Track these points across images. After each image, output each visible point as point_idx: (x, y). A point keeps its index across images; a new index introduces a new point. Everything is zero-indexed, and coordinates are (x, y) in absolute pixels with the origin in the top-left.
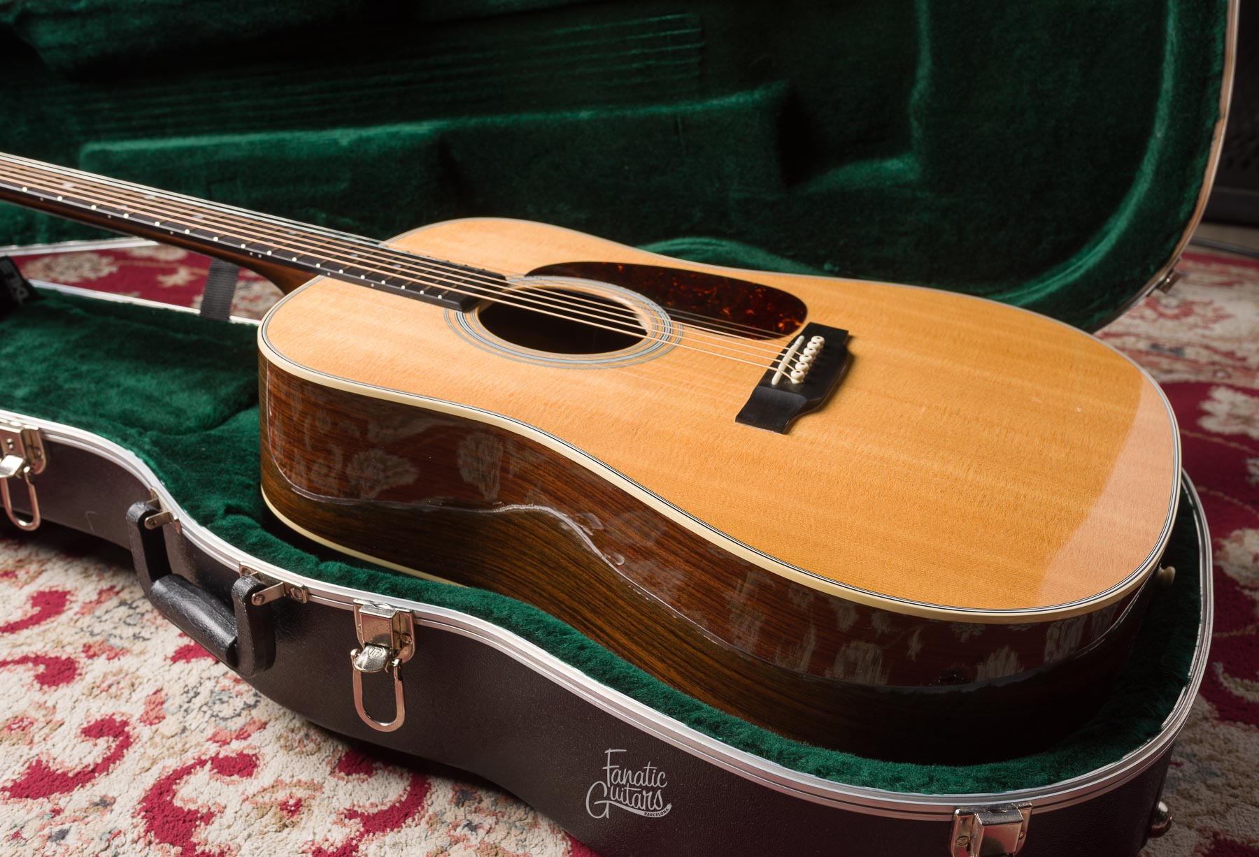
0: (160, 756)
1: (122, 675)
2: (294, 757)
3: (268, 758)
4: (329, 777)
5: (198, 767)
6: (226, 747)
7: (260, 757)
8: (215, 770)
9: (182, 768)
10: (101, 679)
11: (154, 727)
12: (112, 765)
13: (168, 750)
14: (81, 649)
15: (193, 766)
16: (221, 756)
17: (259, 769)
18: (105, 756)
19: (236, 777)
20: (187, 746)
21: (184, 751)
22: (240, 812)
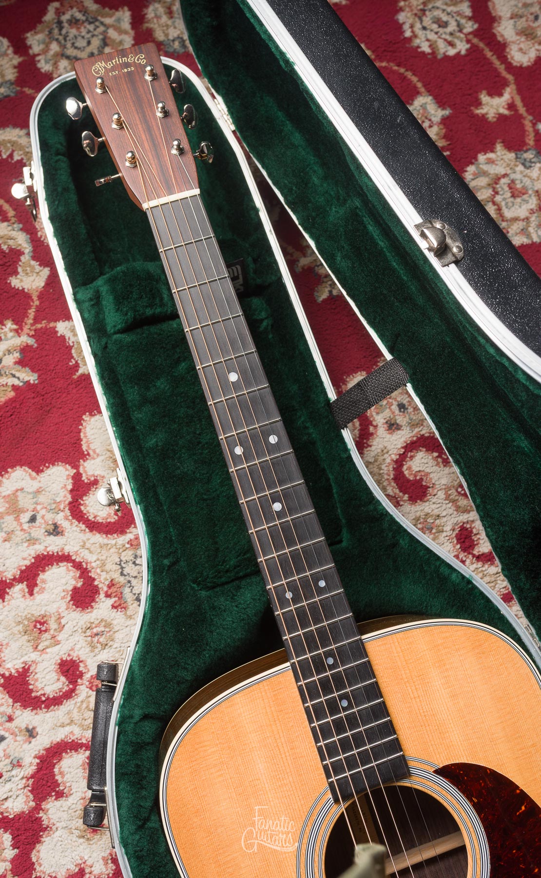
0: (76, 721)
1: (107, 630)
8: (87, 760)
9: (77, 742)
10: (98, 622)
11: (91, 692)
12: (53, 707)
14: (107, 583)
18: (55, 695)
22: (74, 806)
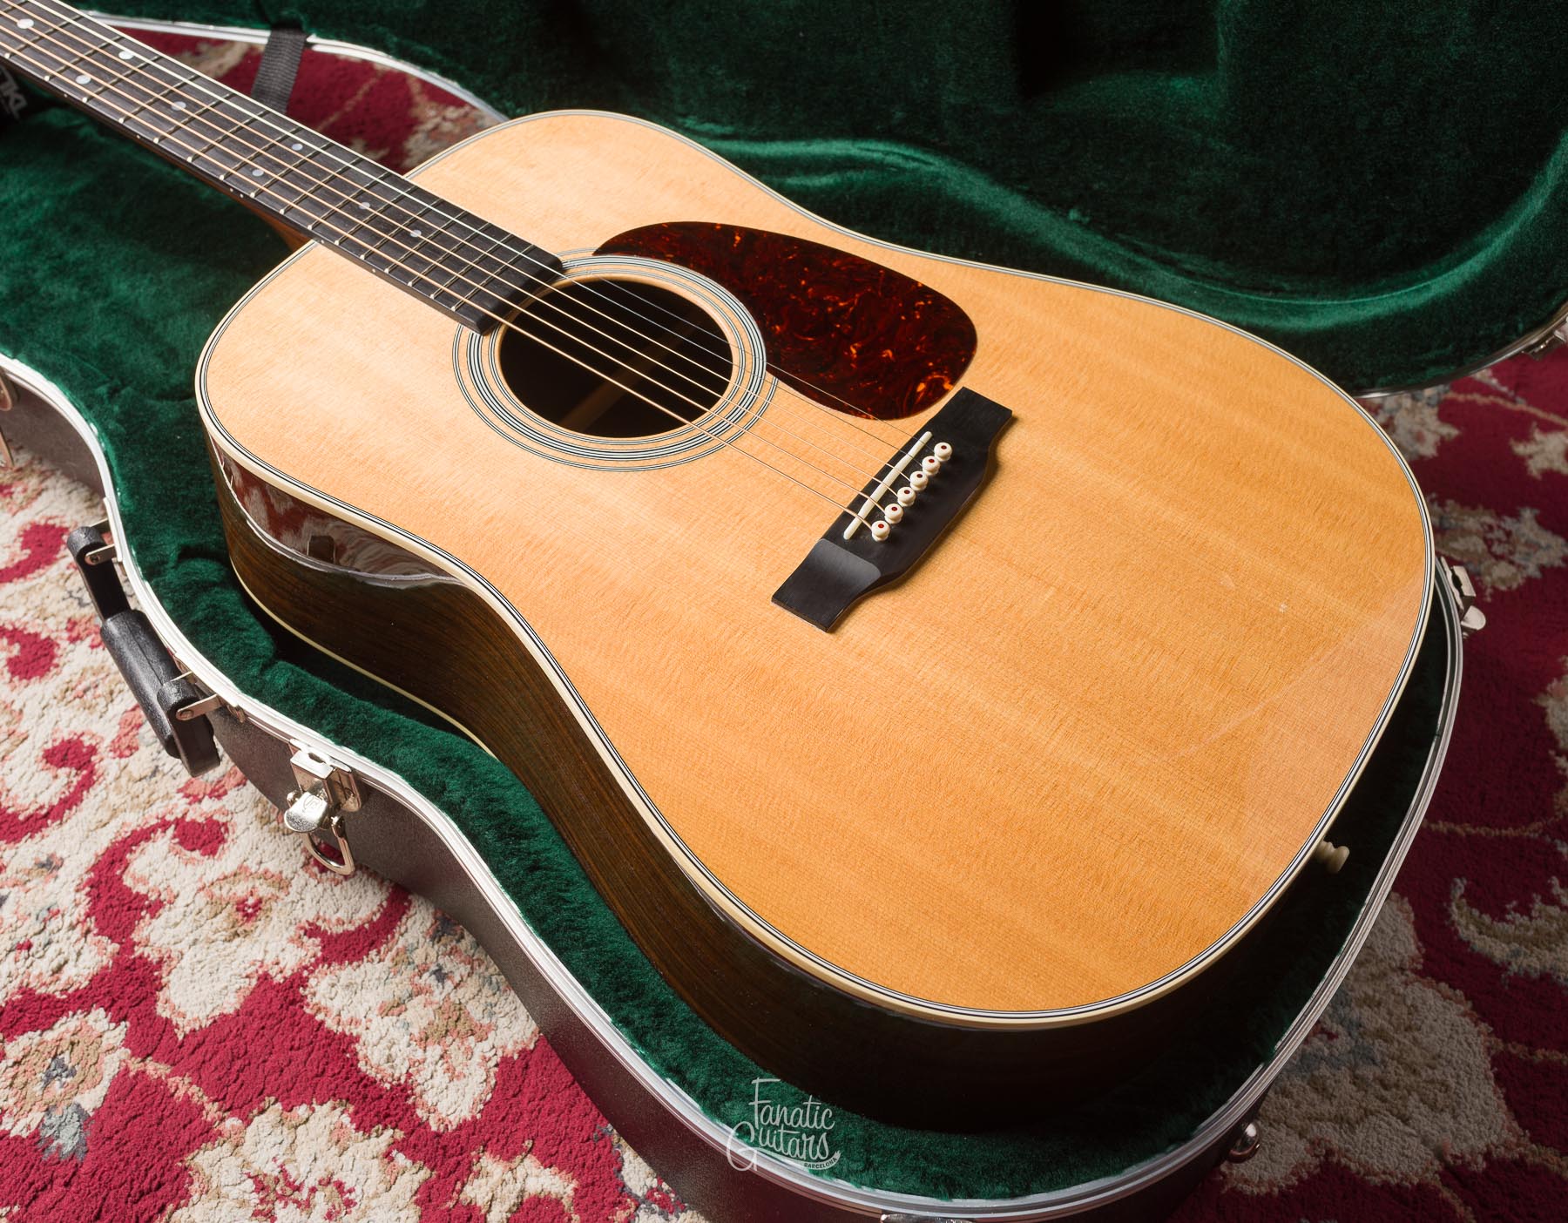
0: (122, 807)
1: (103, 675)
2: (267, 835)
3: (238, 832)
4: (301, 872)
5: (160, 830)
6: (196, 805)
7: (230, 828)
8: (177, 840)
9: (142, 829)
10: (79, 676)
11: (124, 761)
12: (67, 812)
13: (132, 799)
14: (64, 626)
15: (153, 829)
16: (188, 819)
17: (226, 845)
18: (63, 797)
19: (197, 854)
20: (154, 797)
21: (150, 804)
22: (192, 907)
